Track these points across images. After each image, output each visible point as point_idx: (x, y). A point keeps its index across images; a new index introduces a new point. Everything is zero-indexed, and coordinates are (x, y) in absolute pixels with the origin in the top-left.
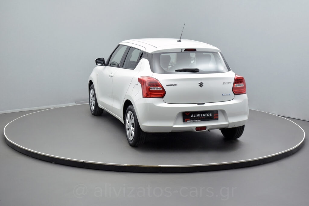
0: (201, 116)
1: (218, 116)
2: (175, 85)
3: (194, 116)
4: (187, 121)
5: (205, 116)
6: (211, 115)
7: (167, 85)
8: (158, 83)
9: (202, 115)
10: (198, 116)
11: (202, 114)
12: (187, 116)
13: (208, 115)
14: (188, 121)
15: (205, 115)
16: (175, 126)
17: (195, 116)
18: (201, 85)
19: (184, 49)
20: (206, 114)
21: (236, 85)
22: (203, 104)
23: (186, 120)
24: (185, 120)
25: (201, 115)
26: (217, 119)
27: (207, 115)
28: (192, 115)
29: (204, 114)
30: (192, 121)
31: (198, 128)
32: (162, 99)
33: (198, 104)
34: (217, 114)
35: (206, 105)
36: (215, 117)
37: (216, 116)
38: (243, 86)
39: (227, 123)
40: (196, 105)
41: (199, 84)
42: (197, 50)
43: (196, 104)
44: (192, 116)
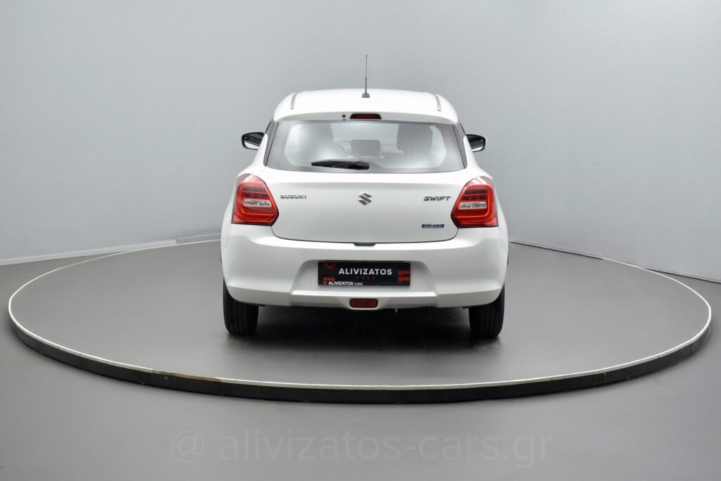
0: (365, 273)
1: (409, 276)
2: (301, 197)
3: (347, 273)
4: (327, 284)
5: (373, 273)
6: (390, 272)
7: (282, 197)
8: (265, 191)
9: (368, 272)
10: (356, 273)
11: (366, 270)
12: (329, 271)
13: (383, 272)
14: (330, 283)
15: (375, 272)
16: (296, 293)
17: (349, 271)
18: (365, 200)
19: (350, 115)
20: (377, 270)
21: (462, 204)
22: (372, 244)
23: (325, 279)
24: (323, 280)
25: (363, 271)
26: (406, 283)
27: (379, 272)
28: (342, 269)
29: (372, 270)
30: (340, 283)
31: (354, 302)
32: (270, 227)
33: (357, 244)
34: (406, 272)
35: (377, 247)
36: (400, 279)
37: (403, 276)
38: (485, 207)
39: (432, 294)
40: (352, 247)
41: (361, 197)
42: (383, 118)
43: (353, 245)
44: (341, 271)
